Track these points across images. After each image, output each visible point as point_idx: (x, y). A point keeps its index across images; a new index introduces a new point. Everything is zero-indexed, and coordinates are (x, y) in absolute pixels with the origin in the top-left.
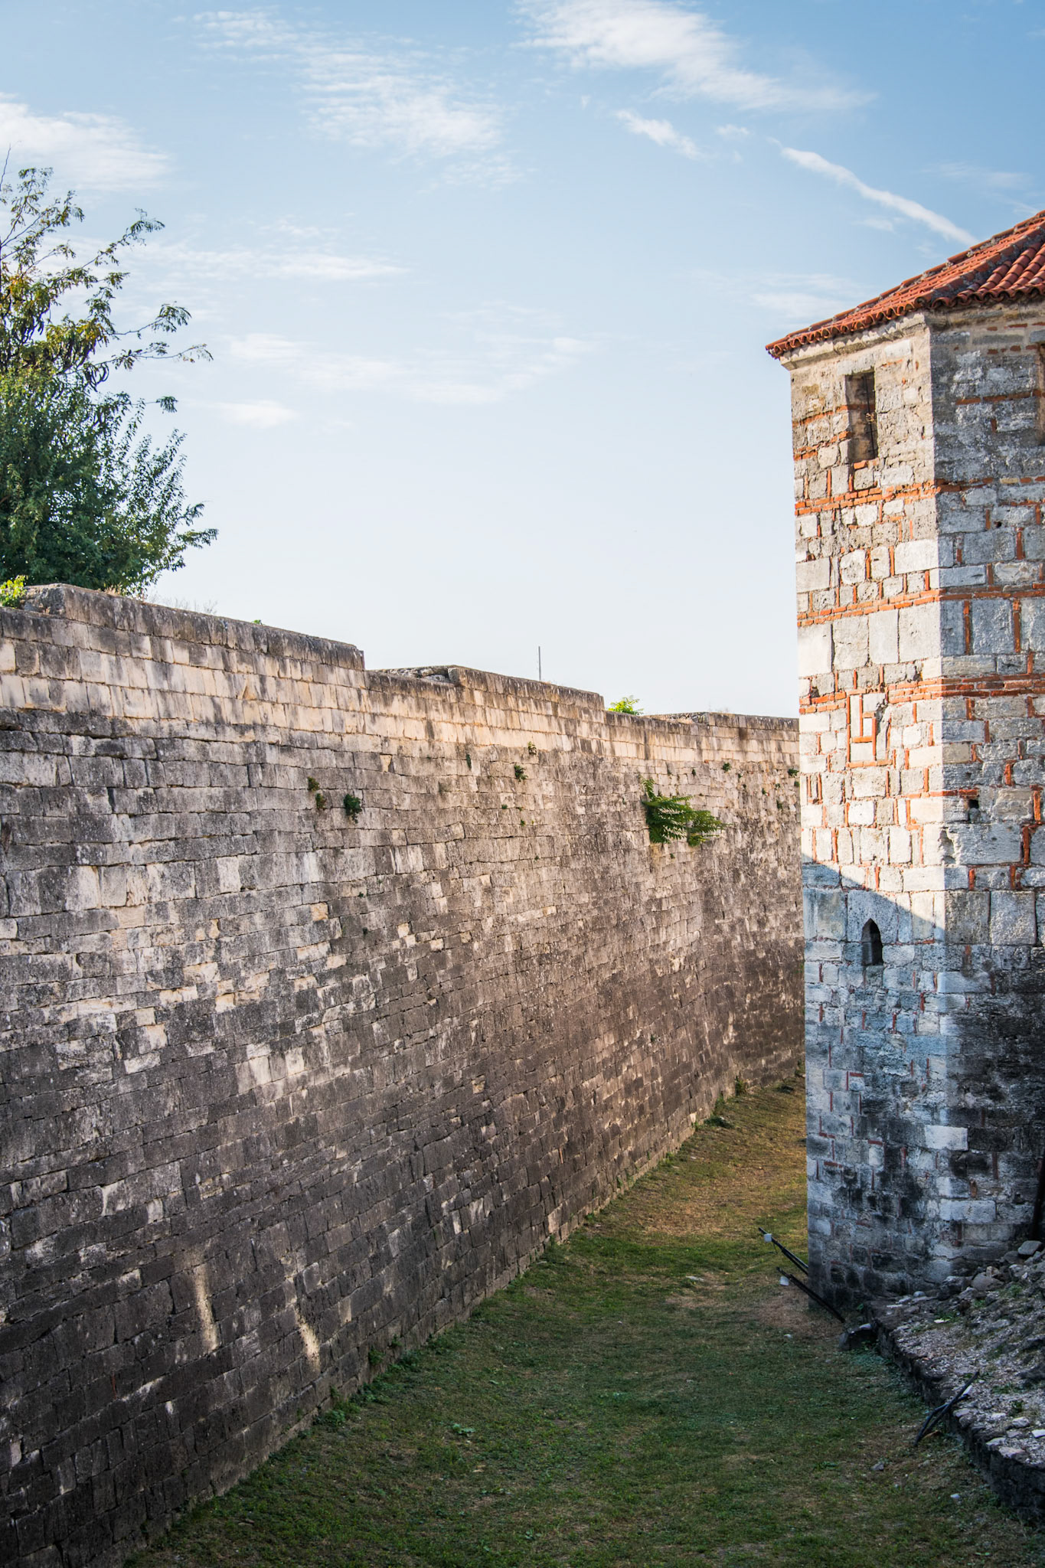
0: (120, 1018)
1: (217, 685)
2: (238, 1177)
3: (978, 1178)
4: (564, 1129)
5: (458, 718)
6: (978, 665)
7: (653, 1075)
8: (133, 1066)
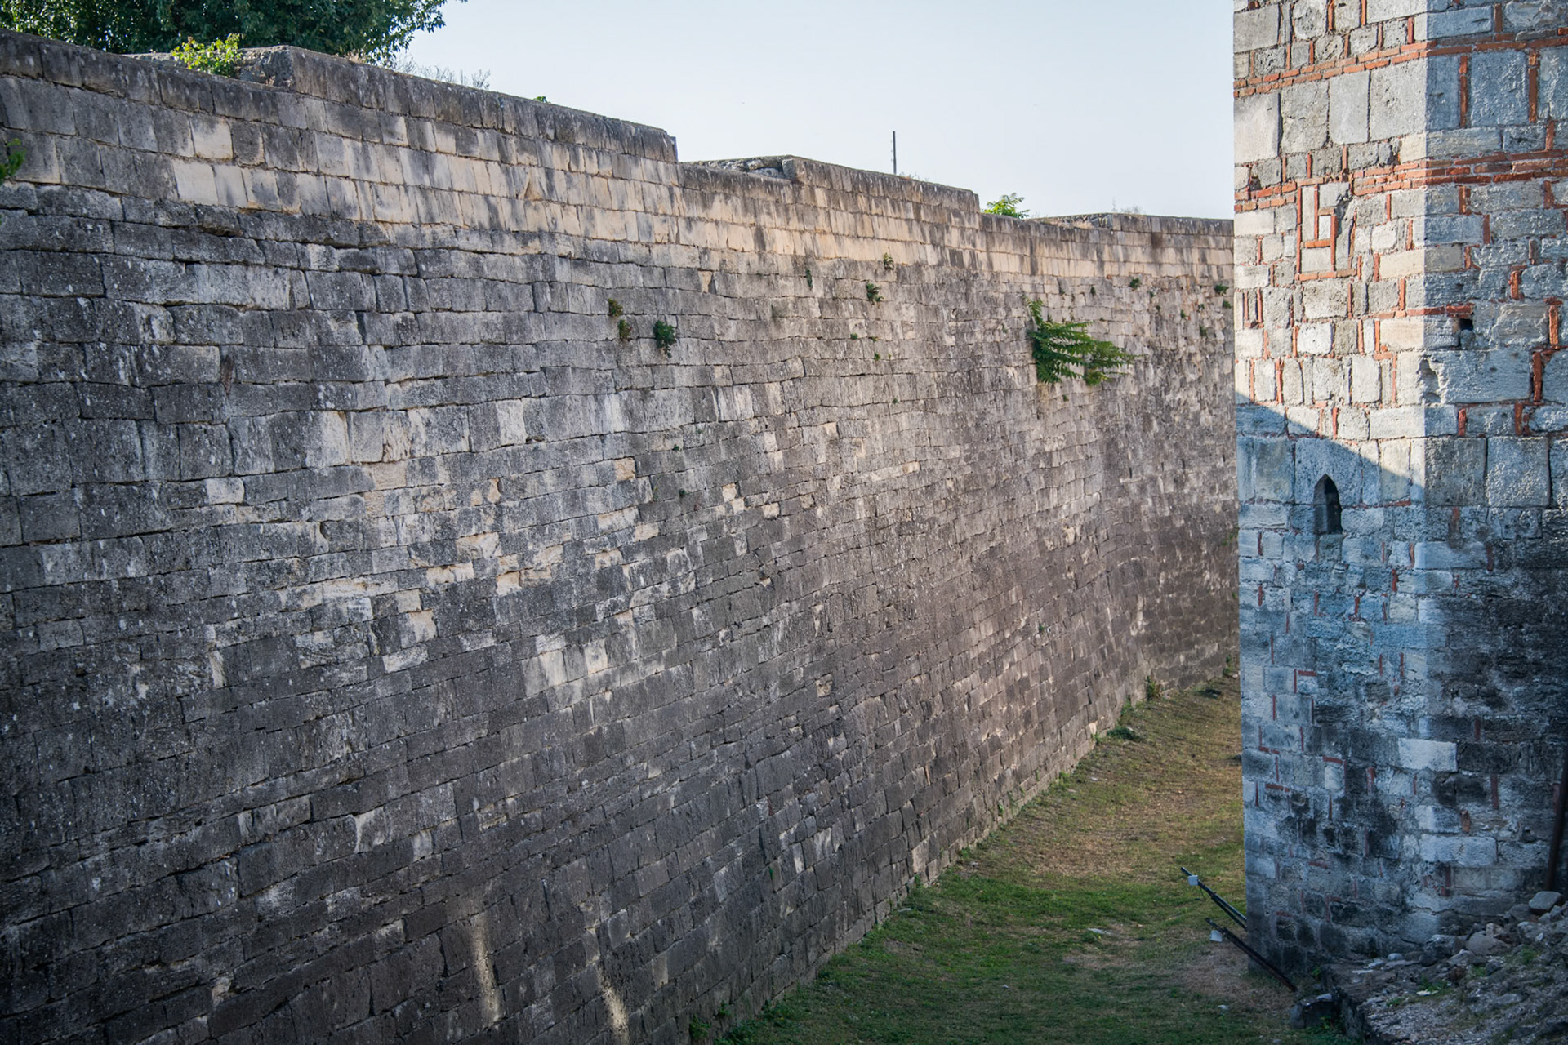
0: (377, 602)
1: (492, 180)
2: (526, 803)
3: (1472, 808)
4: (931, 742)
5: (795, 224)
6: (1478, 141)
7: (1043, 674)
8: (393, 663)
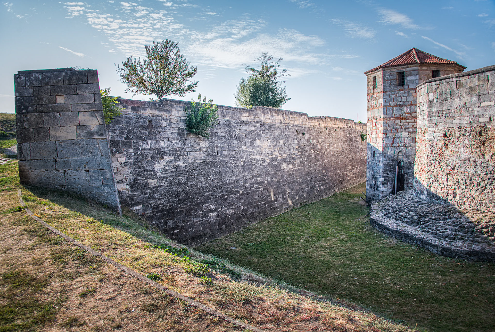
0: (262, 159)
1: (282, 118)
2: (280, 179)
3: (385, 185)
4: (340, 178)
5: (325, 123)
6: (388, 116)
7: (359, 172)
8: (264, 164)
